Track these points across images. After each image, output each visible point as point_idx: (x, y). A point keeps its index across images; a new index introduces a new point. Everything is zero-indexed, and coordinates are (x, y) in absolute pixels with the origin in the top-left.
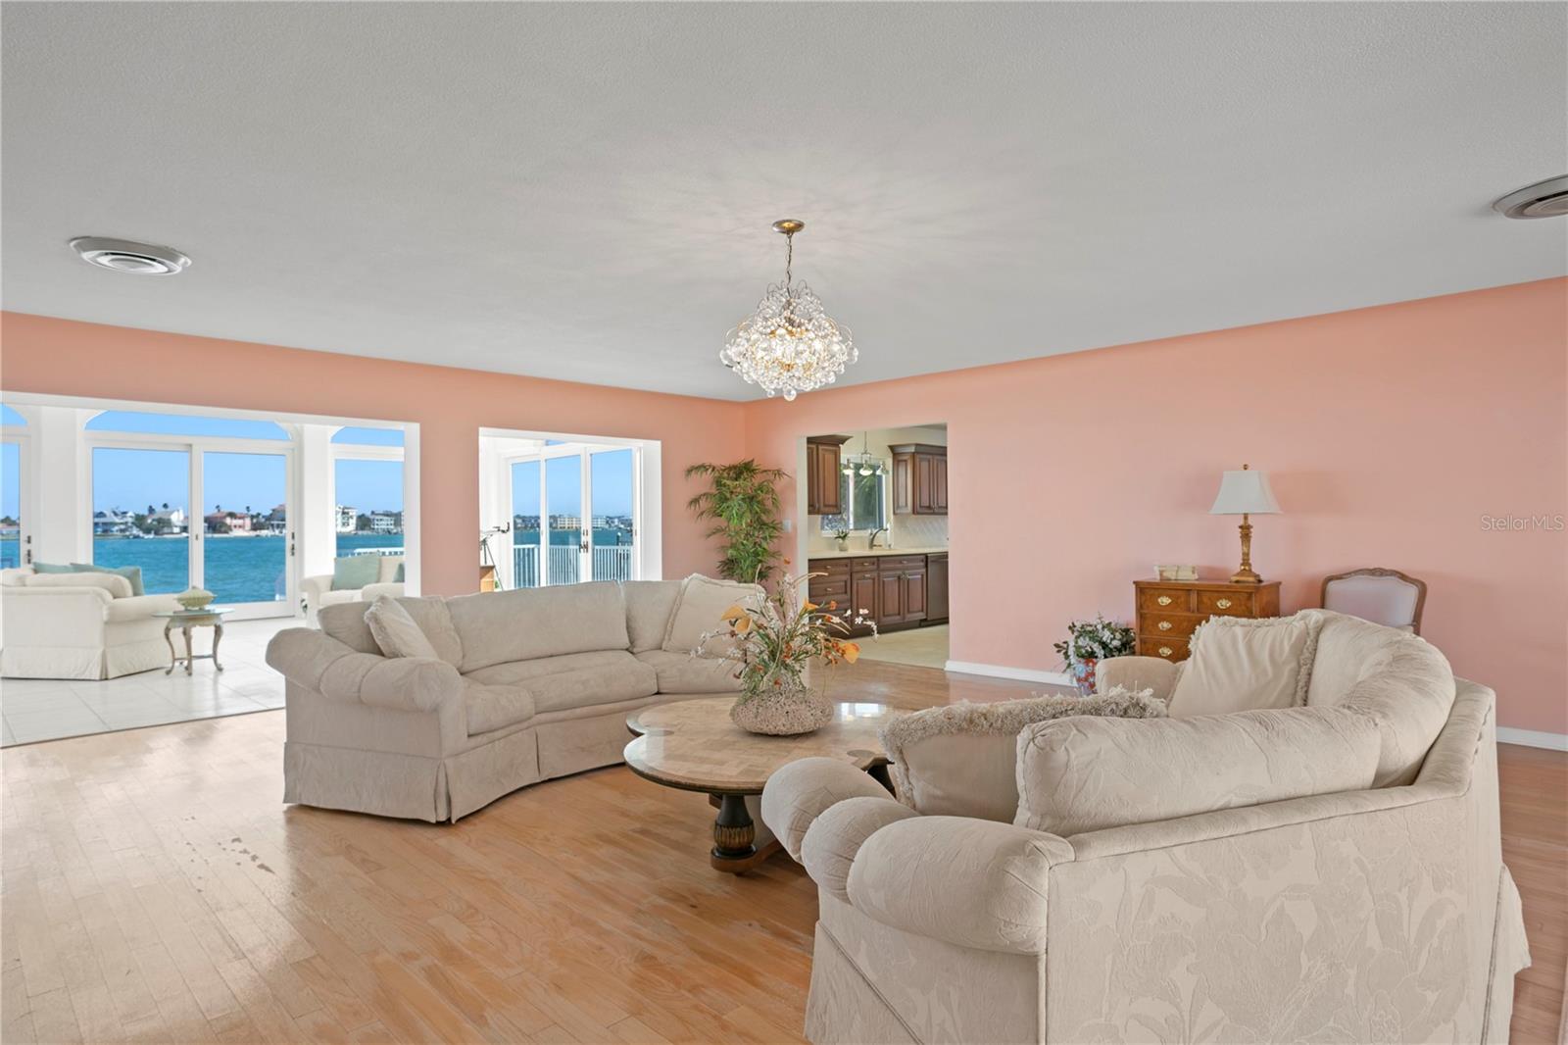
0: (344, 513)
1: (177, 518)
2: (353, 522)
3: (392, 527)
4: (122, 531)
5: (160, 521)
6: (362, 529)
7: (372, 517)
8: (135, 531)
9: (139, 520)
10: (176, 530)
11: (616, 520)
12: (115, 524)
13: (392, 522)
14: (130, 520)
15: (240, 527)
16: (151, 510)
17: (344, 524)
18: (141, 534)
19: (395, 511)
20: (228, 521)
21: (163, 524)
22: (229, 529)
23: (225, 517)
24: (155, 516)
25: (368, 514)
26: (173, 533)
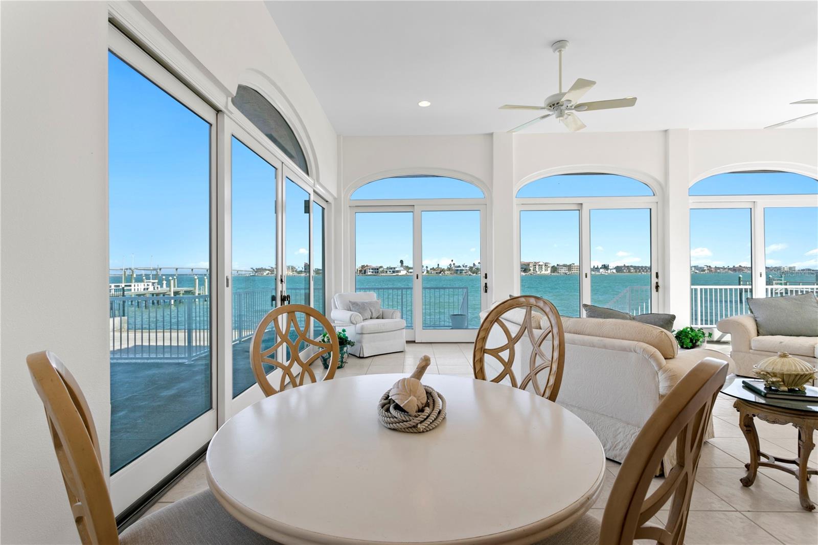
0: (545, 265)
2: (549, 269)
4: (465, 272)
5: (477, 269)
6: (553, 272)
7: (558, 267)
8: (470, 273)
9: (471, 268)
12: (463, 270)
14: (468, 269)
16: (474, 264)
17: (545, 270)
18: (471, 274)
19: (568, 264)
25: (556, 265)
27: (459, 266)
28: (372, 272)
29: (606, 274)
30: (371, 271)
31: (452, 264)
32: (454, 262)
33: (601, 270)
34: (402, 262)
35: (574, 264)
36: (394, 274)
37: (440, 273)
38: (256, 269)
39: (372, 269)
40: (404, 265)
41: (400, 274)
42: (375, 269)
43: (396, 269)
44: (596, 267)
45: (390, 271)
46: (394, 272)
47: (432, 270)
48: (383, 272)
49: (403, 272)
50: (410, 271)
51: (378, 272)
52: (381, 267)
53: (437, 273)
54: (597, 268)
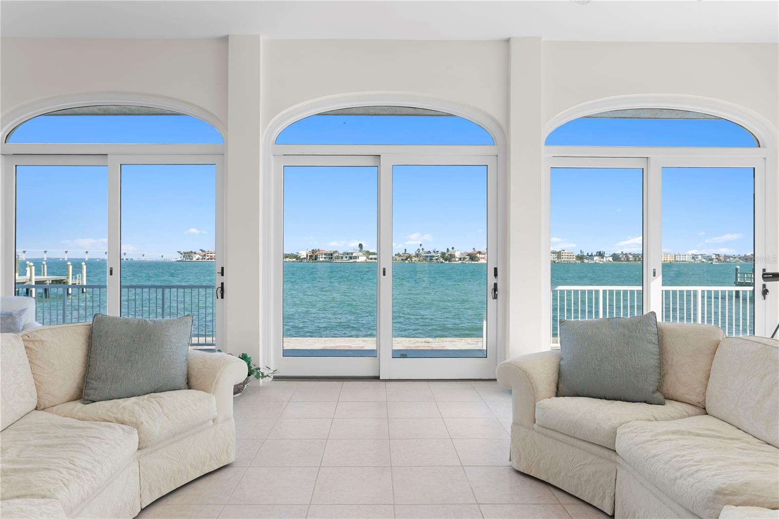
1: (457, 254)
3: (556, 259)
4: (437, 259)
8: (441, 260)
9: (443, 254)
10: (457, 259)
11: (700, 257)
12: (433, 256)
13: (556, 257)
14: (440, 255)
15: (483, 258)
16: (448, 250)
18: (443, 261)
19: (558, 250)
20: (478, 255)
21: (452, 256)
22: (479, 259)
23: (477, 253)
24: (449, 253)
26: (456, 261)
27: (429, 252)
28: (325, 258)
29: (601, 263)
30: (324, 256)
31: (421, 249)
32: (422, 247)
33: (595, 258)
34: (361, 246)
35: (564, 250)
36: (351, 261)
37: (406, 259)
38: (184, 253)
39: (325, 254)
40: (364, 249)
41: (358, 260)
42: (329, 254)
43: (354, 255)
44: (590, 254)
45: (346, 257)
46: (351, 258)
47: (396, 257)
48: (338, 258)
49: (362, 259)
50: (371, 256)
51: (332, 258)
52: (336, 252)
53: (402, 260)
54: (592, 255)
